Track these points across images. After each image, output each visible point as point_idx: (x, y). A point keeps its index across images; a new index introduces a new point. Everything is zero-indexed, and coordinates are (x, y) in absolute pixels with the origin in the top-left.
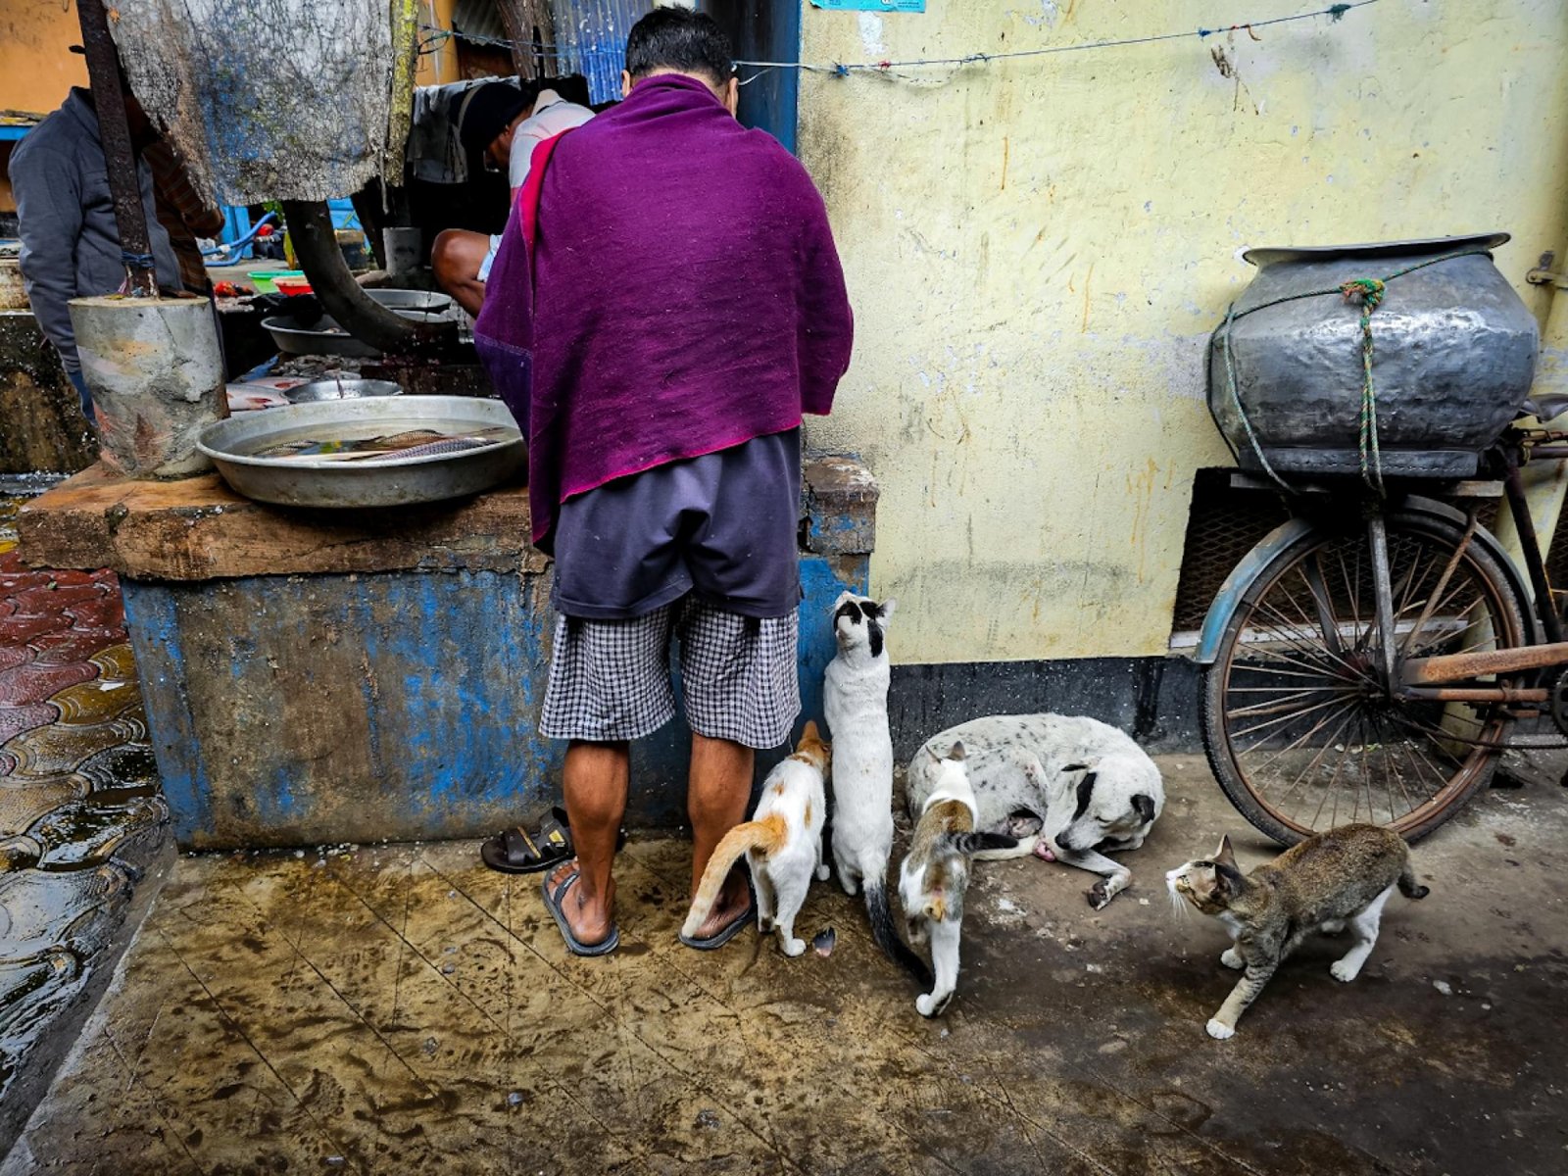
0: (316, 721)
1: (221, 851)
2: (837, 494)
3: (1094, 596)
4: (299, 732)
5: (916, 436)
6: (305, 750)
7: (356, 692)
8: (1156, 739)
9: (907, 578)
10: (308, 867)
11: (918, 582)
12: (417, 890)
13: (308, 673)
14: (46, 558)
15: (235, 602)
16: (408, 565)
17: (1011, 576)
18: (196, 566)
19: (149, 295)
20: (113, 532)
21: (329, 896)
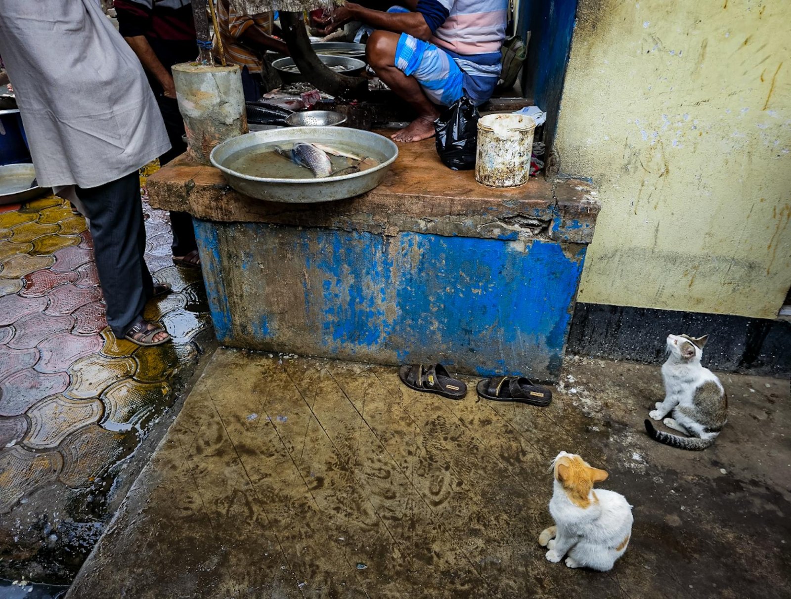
0: (280, 295)
1: (237, 348)
2: (573, 207)
3: (733, 279)
4: (272, 299)
5: (631, 170)
6: (275, 308)
7: (300, 285)
8: (755, 367)
9: (610, 255)
10: (274, 363)
11: (617, 258)
12: (322, 385)
13: (277, 272)
14: (159, 204)
15: (244, 233)
16: (327, 225)
17: (679, 261)
18: (226, 215)
19: (210, 64)
20: (188, 194)
21: (281, 381)
